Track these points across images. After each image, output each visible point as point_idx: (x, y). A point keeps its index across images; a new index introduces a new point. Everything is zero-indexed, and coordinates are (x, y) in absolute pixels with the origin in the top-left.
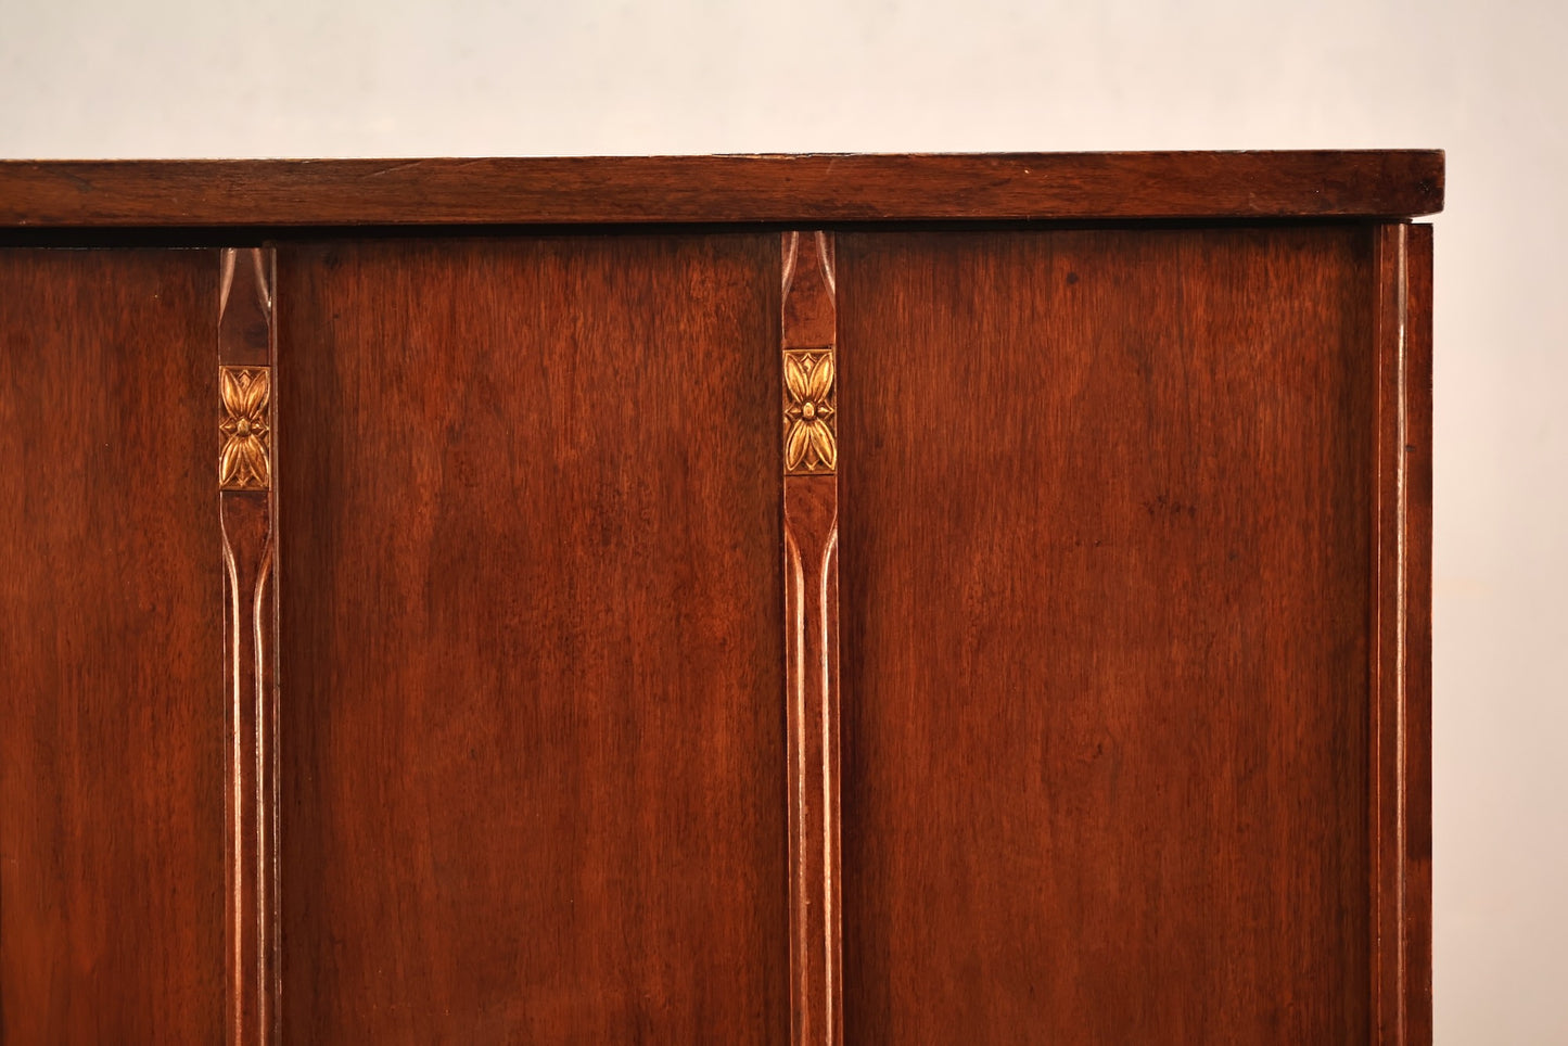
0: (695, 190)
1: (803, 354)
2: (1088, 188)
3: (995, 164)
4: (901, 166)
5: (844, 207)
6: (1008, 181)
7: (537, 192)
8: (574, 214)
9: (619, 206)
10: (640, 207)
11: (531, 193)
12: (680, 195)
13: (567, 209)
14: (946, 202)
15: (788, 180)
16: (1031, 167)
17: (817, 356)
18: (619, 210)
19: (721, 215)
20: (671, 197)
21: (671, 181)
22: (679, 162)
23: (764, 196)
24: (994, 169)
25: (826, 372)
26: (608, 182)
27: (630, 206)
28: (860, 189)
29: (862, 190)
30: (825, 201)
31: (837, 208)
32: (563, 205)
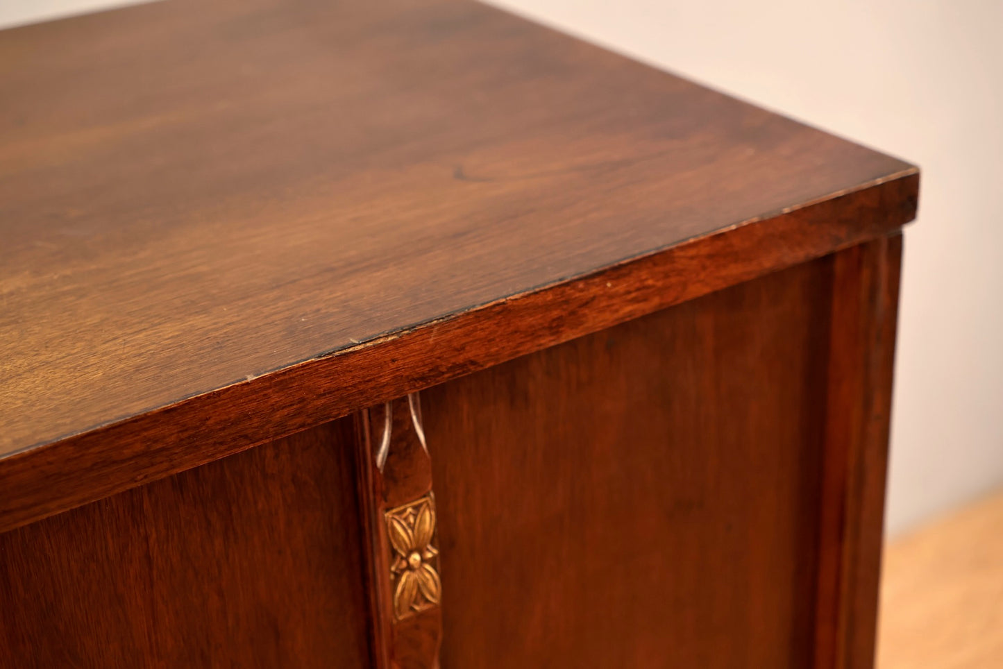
0: (302, 400)
1: (405, 510)
2: (659, 284)
3: (581, 285)
4: (499, 313)
5: (450, 369)
6: (594, 298)
7: (130, 459)
8: (173, 467)
9: (221, 443)
10: (246, 437)
11: (123, 461)
12: (286, 411)
13: (165, 465)
14: (540, 336)
15: (393, 361)
16: (611, 279)
17: (417, 508)
18: (222, 448)
19: (329, 418)
20: (278, 416)
21: (275, 398)
22: (282, 378)
23: (372, 384)
24: (582, 290)
25: (428, 520)
26: (208, 423)
27: (235, 440)
28: (461, 349)
29: (464, 348)
30: (430, 371)
31: (443, 373)
32: (161, 462)
